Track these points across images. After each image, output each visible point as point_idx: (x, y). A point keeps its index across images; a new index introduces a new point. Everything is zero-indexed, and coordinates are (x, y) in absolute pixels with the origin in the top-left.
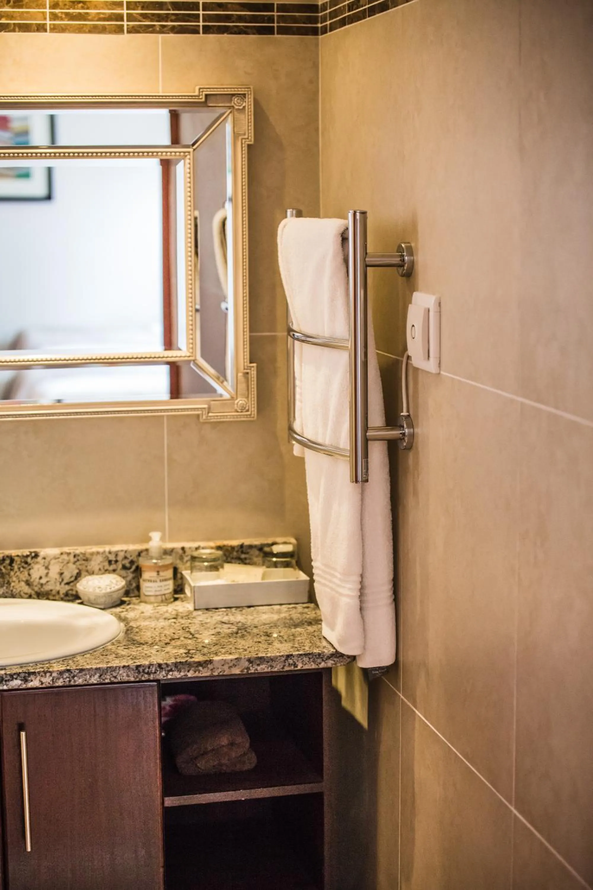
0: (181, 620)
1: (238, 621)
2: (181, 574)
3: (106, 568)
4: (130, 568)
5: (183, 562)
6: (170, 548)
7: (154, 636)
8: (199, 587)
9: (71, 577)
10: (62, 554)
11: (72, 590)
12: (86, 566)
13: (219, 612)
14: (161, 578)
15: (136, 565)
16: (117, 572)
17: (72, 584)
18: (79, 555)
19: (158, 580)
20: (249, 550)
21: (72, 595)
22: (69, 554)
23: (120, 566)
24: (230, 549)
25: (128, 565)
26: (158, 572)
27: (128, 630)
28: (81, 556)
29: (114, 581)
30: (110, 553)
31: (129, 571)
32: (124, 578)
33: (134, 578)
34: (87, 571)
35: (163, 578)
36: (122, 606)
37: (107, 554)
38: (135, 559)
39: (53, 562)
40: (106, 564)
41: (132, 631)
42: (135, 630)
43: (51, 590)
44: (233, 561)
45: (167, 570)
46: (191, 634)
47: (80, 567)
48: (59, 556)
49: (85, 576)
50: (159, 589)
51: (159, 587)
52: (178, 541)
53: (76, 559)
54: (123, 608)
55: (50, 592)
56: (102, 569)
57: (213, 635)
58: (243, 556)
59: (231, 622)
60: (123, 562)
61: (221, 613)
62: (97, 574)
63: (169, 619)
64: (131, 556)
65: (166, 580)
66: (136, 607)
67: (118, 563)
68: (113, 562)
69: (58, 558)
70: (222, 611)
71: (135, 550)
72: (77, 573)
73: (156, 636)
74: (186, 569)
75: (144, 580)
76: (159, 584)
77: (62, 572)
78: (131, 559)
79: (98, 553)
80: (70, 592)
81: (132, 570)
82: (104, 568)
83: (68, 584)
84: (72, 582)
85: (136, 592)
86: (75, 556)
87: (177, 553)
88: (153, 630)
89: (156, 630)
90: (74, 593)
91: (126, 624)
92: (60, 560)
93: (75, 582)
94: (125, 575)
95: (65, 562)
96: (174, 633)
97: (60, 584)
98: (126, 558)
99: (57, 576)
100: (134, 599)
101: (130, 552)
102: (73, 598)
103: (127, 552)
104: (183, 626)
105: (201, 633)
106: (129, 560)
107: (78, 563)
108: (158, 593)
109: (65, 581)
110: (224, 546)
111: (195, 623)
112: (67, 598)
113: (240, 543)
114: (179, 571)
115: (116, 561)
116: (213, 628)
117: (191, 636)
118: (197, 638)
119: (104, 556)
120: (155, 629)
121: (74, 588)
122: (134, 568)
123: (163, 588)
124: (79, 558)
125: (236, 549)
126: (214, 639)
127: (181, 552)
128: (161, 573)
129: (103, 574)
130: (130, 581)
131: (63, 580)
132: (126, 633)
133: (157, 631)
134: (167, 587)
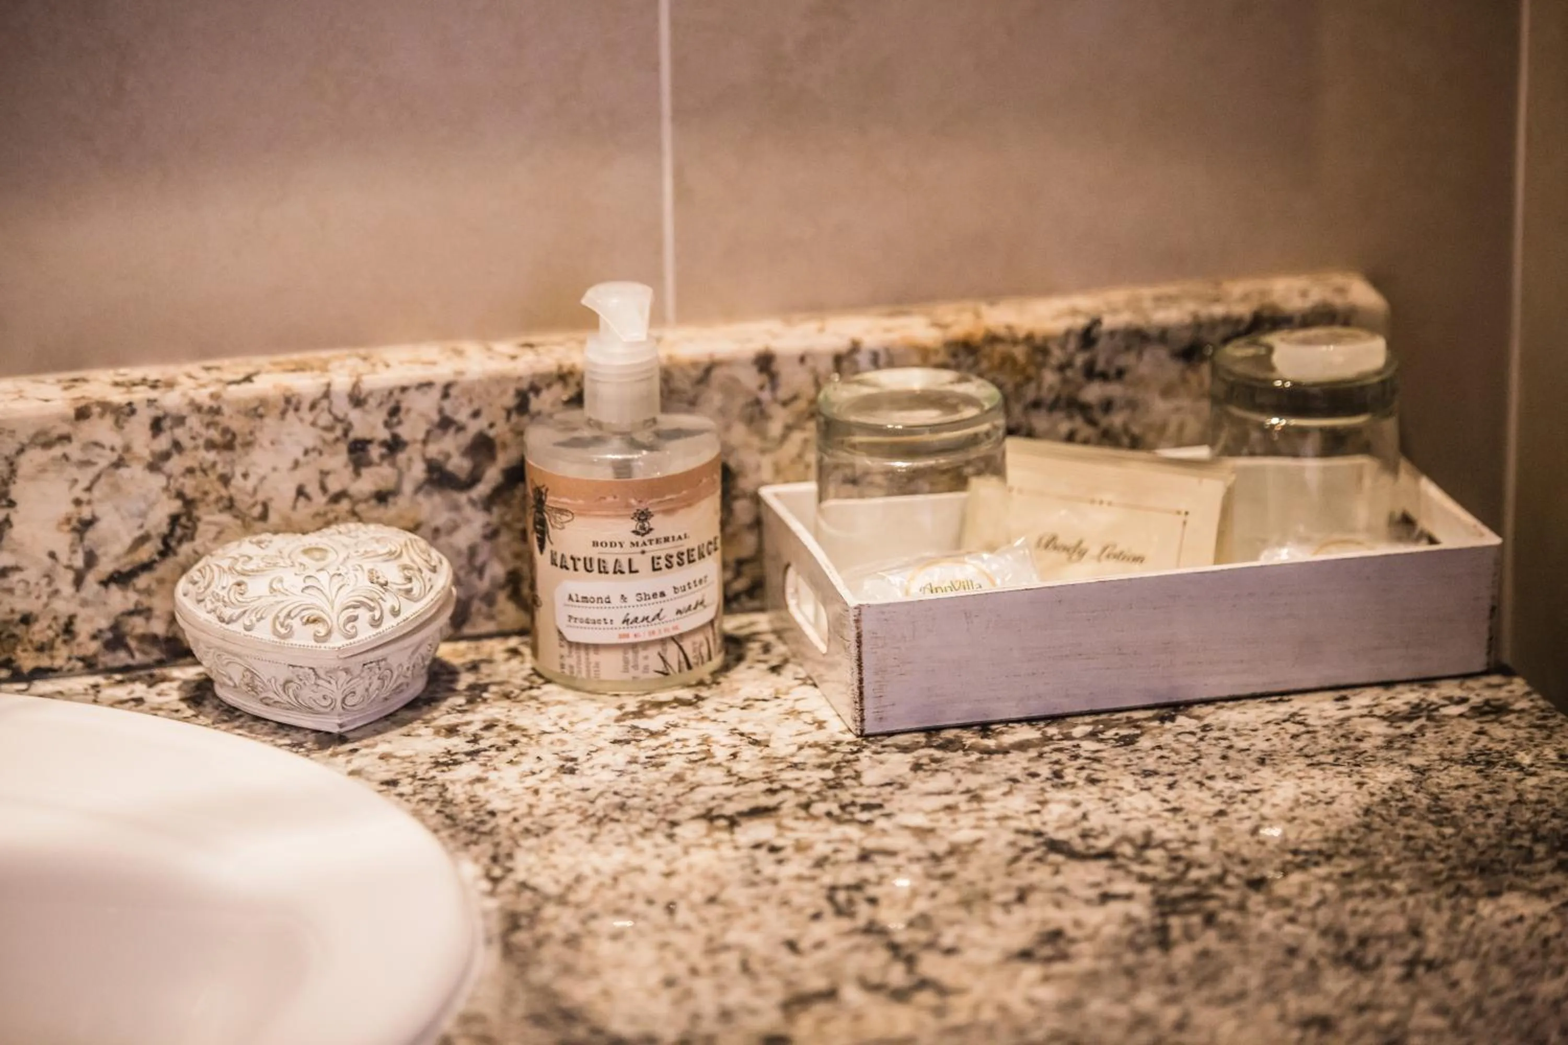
0: (804, 830)
1: (1135, 829)
2: (757, 500)
3: (334, 486)
4: (474, 480)
5: (763, 435)
6: (695, 364)
7: (680, 969)
8: (886, 611)
9: (143, 540)
10: (82, 414)
11: (145, 612)
12: (225, 480)
13: (1004, 751)
14: (662, 550)
15: (503, 460)
16: (402, 503)
17: (142, 581)
18: (180, 420)
19: (642, 563)
20: (1126, 360)
21: (152, 639)
22: (126, 412)
23: (418, 471)
24: (1019, 352)
25: (459, 464)
26: (643, 516)
27: (513, 922)
28: (194, 421)
29: (392, 573)
30: (357, 400)
31: (462, 498)
32: (435, 535)
33: (492, 535)
34: (230, 505)
35: (671, 549)
36: (443, 716)
37: (342, 407)
38: (501, 431)
39: (35, 457)
40: (338, 460)
41: (541, 930)
42: (555, 919)
43: (27, 620)
44: (1040, 421)
45: (689, 503)
46: (895, 948)
47: (189, 486)
48: (65, 429)
49: (220, 536)
50: (650, 610)
51: (643, 597)
52: (730, 313)
53: (163, 443)
54: (452, 731)
55: (19, 630)
56: (312, 489)
57: (1026, 955)
58: (1093, 392)
59: (1103, 843)
60: (433, 450)
61: (1017, 763)
62: (289, 527)
63: (733, 822)
64: (476, 414)
65: (686, 558)
66: (524, 717)
67: (402, 457)
68: (375, 452)
69: (65, 438)
70: (1022, 746)
71: (500, 380)
72: (174, 519)
73: (694, 971)
74: (780, 474)
75: (561, 564)
76: (648, 582)
77: (86, 513)
78: (474, 427)
79: (290, 403)
80: (138, 625)
81: (482, 489)
82: (324, 488)
83: (121, 578)
84: (147, 567)
85: (509, 612)
86: (156, 426)
87: (731, 387)
88: (657, 914)
89: (683, 915)
90: (158, 627)
91: (497, 872)
92: (74, 450)
93: (162, 570)
94: (443, 518)
95: (104, 460)
96: (792, 946)
97: (78, 581)
98: (446, 423)
99: (62, 542)
100: (497, 647)
101: (469, 392)
102: (156, 654)
103: (453, 392)
104: (827, 878)
105: (947, 940)
106: (465, 439)
107: (175, 464)
108: (643, 633)
109: (106, 566)
110: (993, 339)
111: (891, 853)
112: (122, 658)
113: (1081, 322)
114: (745, 484)
115: (394, 445)
116: (1011, 896)
117: (897, 975)
118: (942, 991)
119: (325, 419)
120: (670, 909)
121: (158, 604)
122: (493, 475)
123: (669, 607)
124: (180, 433)
125: (1057, 355)
126: (1047, 993)
127: (751, 379)
128: (660, 525)
129: (325, 521)
130: (473, 551)
131: (91, 559)
132: (509, 950)
133: (687, 928)
134: (690, 599)
